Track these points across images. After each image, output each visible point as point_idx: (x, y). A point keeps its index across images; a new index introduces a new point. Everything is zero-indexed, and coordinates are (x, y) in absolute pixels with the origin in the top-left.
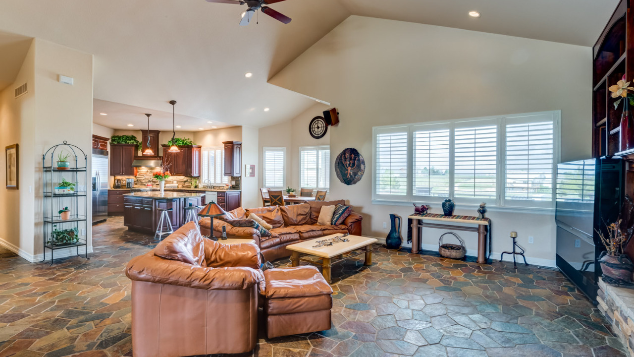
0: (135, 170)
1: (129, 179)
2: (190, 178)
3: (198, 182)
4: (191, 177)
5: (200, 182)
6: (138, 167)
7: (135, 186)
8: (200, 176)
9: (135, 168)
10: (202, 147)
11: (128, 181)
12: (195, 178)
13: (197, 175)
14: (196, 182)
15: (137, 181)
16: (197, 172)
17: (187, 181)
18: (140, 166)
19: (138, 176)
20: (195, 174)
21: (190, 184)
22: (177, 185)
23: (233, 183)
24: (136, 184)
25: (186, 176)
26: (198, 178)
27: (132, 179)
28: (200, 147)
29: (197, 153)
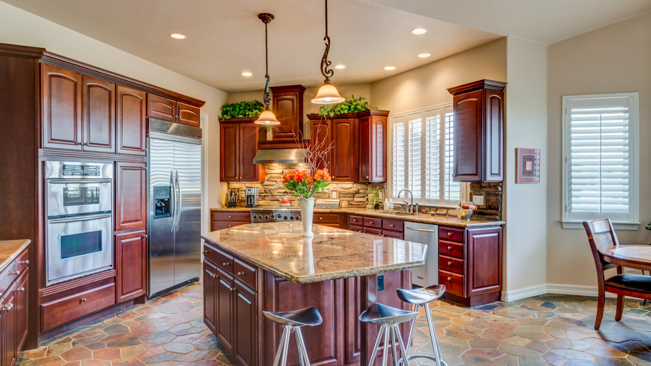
0: (261, 171)
1: (250, 188)
2: (364, 187)
3: (380, 194)
4: (368, 183)
5: (385, 196)
6: (266, 163)
7: (261, 203)
8: (385, 181)
9: (260, 167)
10: (390, 115)
11: (249, 193)
12: (374, 185)
13: (380, 179)
14: (377, 195)
15: (266, 193)
16: (380, 173)
17: (357, 192)
18: (271, 162)
19: (266, 183)
20: (377, 178)
21: (364, 199)
22: (339, 200)
23: (479, 200)
24: (264, 198)
25: (356, 181)
26: (382, 185)
27: (256, 188)
28: (385, 114)
29: (380, 130)
